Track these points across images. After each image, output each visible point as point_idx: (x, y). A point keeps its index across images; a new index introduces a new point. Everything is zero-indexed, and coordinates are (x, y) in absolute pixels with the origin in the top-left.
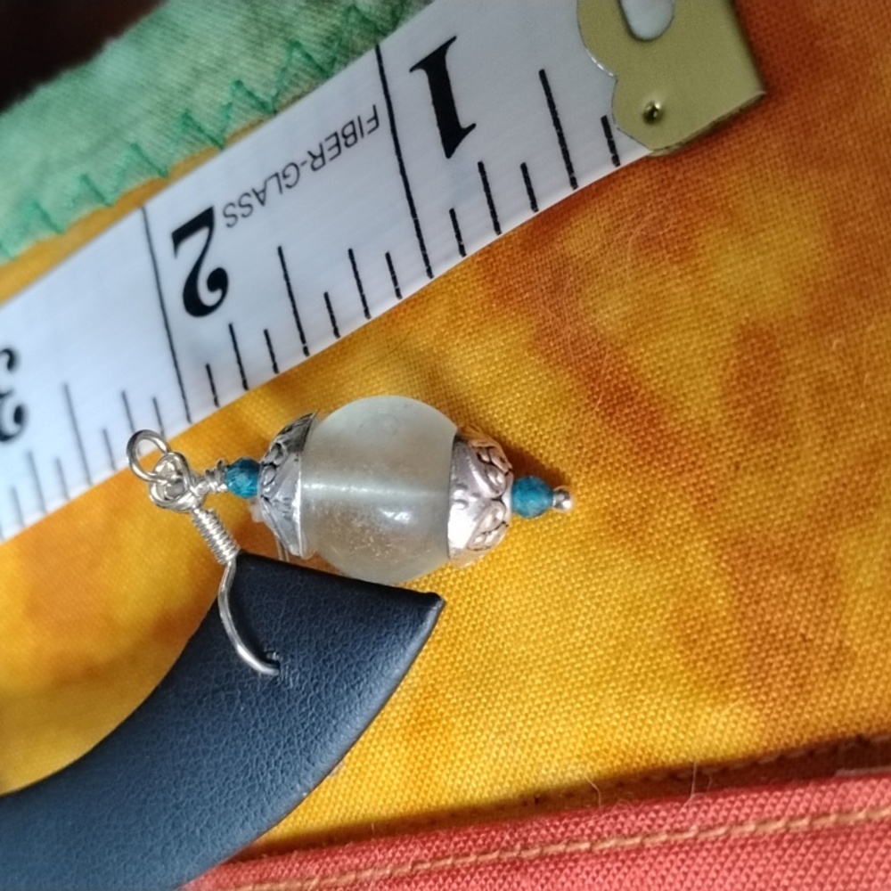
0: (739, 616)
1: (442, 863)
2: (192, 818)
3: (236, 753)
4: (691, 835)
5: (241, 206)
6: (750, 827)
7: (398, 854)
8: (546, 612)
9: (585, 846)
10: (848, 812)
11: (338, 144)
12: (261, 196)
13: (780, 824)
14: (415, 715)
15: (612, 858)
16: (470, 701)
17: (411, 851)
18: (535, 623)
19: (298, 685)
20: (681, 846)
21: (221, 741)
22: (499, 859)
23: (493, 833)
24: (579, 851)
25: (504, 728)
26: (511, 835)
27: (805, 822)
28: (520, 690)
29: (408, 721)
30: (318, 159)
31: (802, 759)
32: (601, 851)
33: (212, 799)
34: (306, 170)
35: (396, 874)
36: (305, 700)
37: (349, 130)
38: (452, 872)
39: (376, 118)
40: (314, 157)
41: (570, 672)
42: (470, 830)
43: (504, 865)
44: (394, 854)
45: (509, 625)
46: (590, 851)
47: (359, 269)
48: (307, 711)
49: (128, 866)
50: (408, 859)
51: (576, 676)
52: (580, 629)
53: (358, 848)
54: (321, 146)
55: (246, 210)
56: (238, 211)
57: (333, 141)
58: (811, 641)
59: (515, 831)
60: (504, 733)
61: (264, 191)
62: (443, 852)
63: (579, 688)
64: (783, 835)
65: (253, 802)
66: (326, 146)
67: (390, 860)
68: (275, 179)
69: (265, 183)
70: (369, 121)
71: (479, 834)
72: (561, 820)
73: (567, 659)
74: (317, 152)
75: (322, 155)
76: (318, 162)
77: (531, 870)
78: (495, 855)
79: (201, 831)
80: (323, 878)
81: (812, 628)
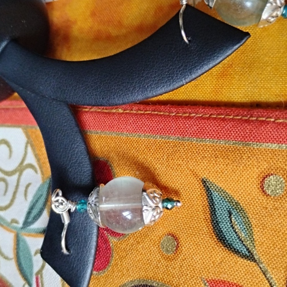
1: (221, 116)
2: (146, 81)
3: (167, 65)
7: (206, 111)
9: (272, 120)
14: (222, 72)
15: (281, 125)
16: (243, 71)
17: (210, 111)
19: (195, 49)
21: (163, 60)
22: (241, 119)
23: (241, 111)
24: (270, 121)
25: (252, 82)
26: (247, 113)
28: (262, 71)
29: (219, 73)
32: (278, 122)
33: (154, 77)
35: (204, 116)
36: (196, 54)
38: (223, 120)
41: (281, 69)
42: (233, 109)
43: (243, 120)
44: (204, 111)
46: (274, 122)
48: (195, 58)
49: (119, 92)
50: (209, 113)
51: (283, 71)
53: (191, 107)
59: (249, 111)
60: (252, 83)
62: (222, 113)
63: (283, 75)
65: (168, 81)
67: (202, 112)
71: (236, 110)
72: (266, 111)
73: (282, 65)
77: (252, 123)
78: (240, 117)
79: (148, 86)
80: (177, 113)
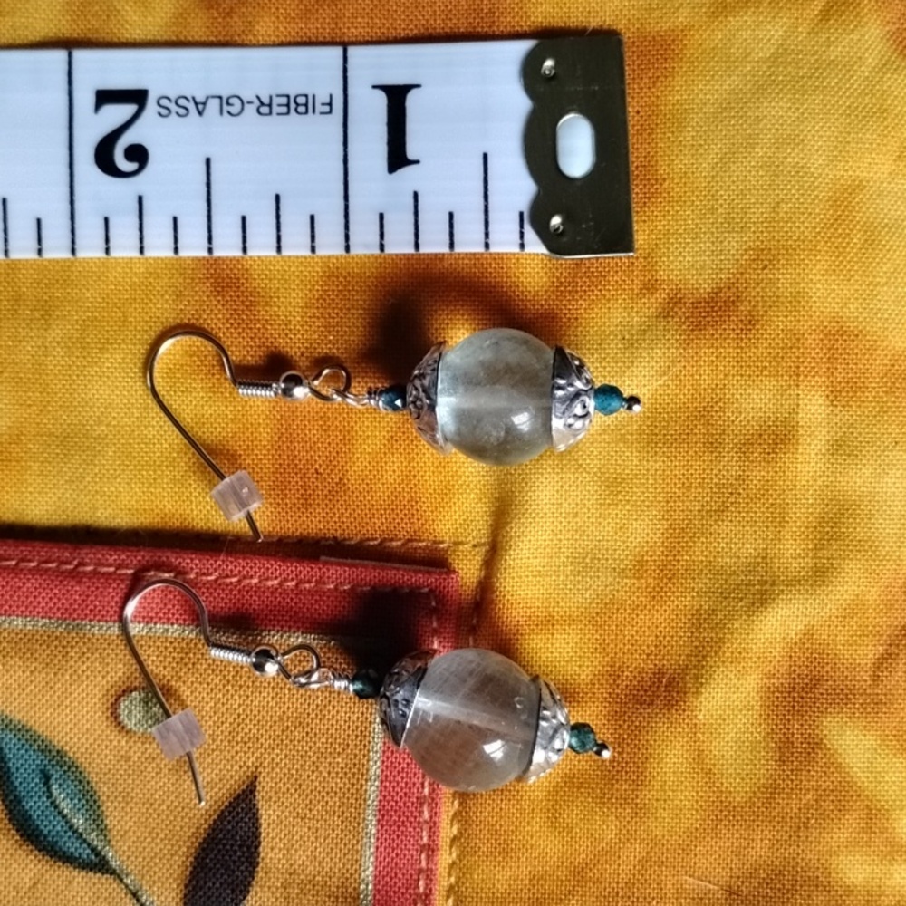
0: (276, 447)
1: (8, 562)
4: (212, 578)
5: (177, 104)
6: (255, 581)
8: (129, 408)
9: (131, 571)
10: (324, 583)
11: (288, 105)
12: (200, 107)
13: (276, 582)
18: (118, 413)
20: (204, 584)
22: (57, 568)
23: (55, 550)
24: (127, 574)
26: (71, 554)
27: (293, 583)
30: (265, 107)
31: (294, 544)
34: (250, 110)
37: (301, 100)
38: (16, 570)
39: (330, 104)
40: (262, 104)
41: (138, 453)
42: (35, 544)
43: (62, 573)
45: (96, 409)
46: (135, 575)
47: (282, 213)
51: (143, 457)
52: (153, 426)
54: (271, 98)
55: (182, 111)
56: (173, 107)
57: (284, 100)
58: (321, 474)
59: (74, 550)
61: (204, 104)
62: (9, 556)
63: (143, 466)
64: (277, 589)
66: (276, 101)
68: (217, 101)
69: (207, 98)
70: (323, 104)
72: (115, 551)
73: (138, 444)
74: (266, 101)
75: (270, 105)
76: (265, 110)
77: (85, 580)
81: (324, 467)
